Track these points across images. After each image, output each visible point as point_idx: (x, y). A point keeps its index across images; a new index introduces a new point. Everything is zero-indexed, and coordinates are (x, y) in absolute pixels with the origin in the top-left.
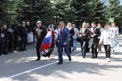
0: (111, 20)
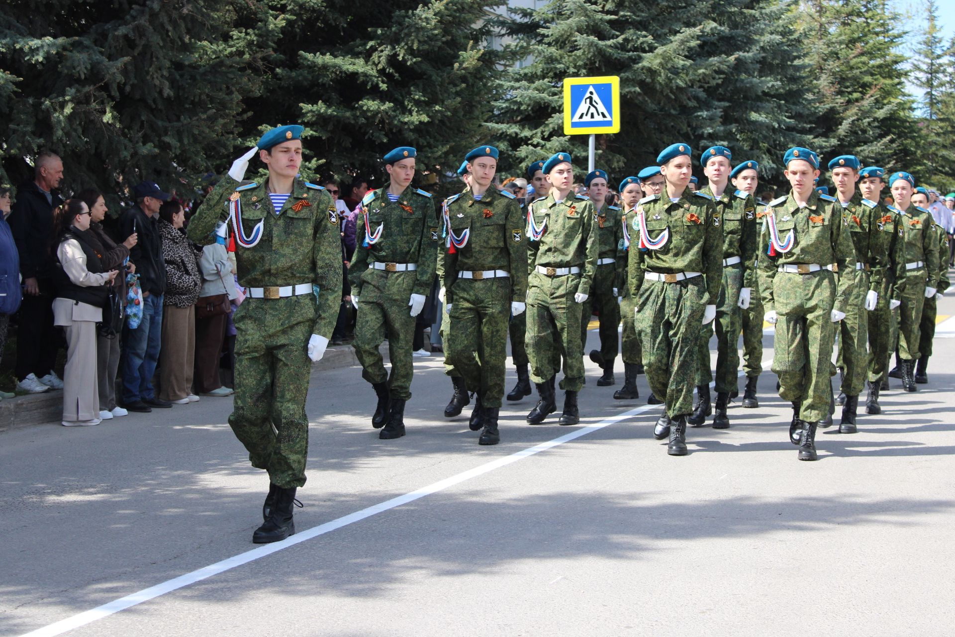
0: (583, 107)
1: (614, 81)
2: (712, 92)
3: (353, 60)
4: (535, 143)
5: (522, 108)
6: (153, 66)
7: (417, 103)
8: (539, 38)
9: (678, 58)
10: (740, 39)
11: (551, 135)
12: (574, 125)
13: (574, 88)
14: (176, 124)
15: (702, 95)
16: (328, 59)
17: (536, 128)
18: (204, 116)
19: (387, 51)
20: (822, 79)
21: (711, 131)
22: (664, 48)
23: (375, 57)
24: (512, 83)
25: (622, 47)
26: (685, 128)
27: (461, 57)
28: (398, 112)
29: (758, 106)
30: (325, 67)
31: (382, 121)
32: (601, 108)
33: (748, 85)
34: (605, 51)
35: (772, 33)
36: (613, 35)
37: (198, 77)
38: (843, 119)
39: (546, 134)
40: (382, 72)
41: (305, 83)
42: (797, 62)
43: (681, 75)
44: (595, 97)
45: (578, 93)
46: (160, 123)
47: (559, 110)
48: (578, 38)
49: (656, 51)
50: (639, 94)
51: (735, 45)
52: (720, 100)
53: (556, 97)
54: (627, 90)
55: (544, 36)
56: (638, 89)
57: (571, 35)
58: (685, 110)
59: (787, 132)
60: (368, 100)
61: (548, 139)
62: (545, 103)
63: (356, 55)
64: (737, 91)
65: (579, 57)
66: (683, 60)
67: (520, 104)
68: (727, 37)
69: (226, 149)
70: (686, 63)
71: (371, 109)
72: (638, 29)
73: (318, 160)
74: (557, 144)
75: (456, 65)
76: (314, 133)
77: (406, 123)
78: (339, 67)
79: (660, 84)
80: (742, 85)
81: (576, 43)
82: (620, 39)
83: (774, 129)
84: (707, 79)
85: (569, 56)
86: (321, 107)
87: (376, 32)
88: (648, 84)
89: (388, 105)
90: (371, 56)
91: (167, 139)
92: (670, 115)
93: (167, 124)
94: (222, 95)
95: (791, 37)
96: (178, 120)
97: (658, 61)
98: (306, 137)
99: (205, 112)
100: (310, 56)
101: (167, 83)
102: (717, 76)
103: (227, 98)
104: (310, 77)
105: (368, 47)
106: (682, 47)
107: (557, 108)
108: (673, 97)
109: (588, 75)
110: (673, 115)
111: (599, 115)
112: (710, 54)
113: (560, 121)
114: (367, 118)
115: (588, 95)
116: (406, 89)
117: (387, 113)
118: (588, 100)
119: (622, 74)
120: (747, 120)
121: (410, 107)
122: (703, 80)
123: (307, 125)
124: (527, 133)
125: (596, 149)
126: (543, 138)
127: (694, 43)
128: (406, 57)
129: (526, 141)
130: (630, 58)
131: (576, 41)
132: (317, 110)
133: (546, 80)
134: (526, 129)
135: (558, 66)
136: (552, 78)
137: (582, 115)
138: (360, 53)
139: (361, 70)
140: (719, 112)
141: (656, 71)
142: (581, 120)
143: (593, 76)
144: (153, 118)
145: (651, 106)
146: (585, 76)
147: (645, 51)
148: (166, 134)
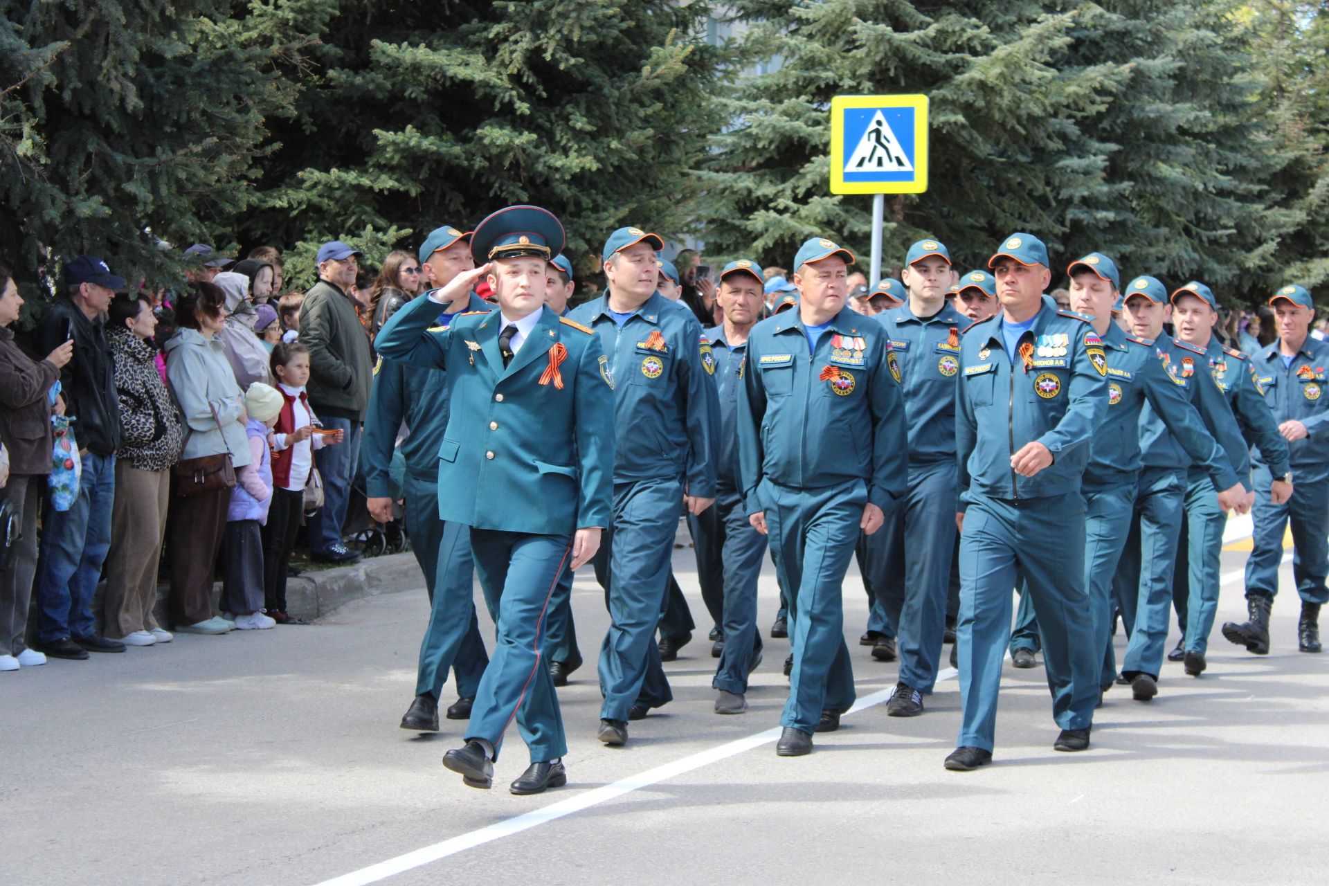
1: (919, 103)
2: (1089, 126)
3: (464, 57)
4: (781, 207)
5: (760, 145)
6: (109, 58)
7: (578, 135)
8: (793, 27)
9: (1032, 66)
10: (1140, 35)
11: (809, 194)
12: (849, 177)
13: (850, 114)
14: (147, 160)
15: (1073, 130)
16: (422, 54)
17: (783, 181)
18: (198, 149)
19: (525, 42)
20: (1282, 108)
21: (1086, 193)
22: (1009, 48)
23: (504, 50)
24: (744, 103)
25: (937, 44)
26: (1041, 188)
27: (654, 57)
28: (544, 149)
29: (1169, 152)
30: (416, 68)
31: (515, 165)
32: (896, 149)
33: (1152, 115)
34: (904, 50)
35: (1198, 27)
36: (921, 23)
37: (189, 81)
38: (1317, 176)
39: (801, 192)
40: (516, 79)
41: (380, 96)
42: (1238, 79)
43: (1037, 95)
44: (886, 130)
45: (856, 122)
46: (120, 158)
47: (824, 150)
48: (858, 28)
49: (994, 53)
50: (963, 126)
51: (1133, 46)
52: (1103, 140)
53: (819, 128)
54: (942, 119)
55: (801, 21)
56: (960, 118)
57: (848, 21)
58: (1041, 155)
59: (1218, 199)
60: (491, 125)
61: (804, 200)
62: (800, 138)
63: (471, 47)
64: (1133, 125)
65: (860, 61)
66: (1040, 70)
67: (757, 138)
68: (1118, 33)
69: (234, 206)
70: (1045, 74)
71: (498, 143)
72: (964, 15)
73: (399, 229)
74: (819, 209)
75: (646, 70)
76: (396, 184)
77: (557, 169)
78: (441, 68)
79: (1000, 109)
80: (1142, 115)
81: (855, 37)
82: (931, 31)
83: (1196, 193)
84: (1081, 104)
85: (844, 58)
86: (411, 136)
87: (506, 8)
88: (979, 110)
89: (527, 137)
90: (495, 50)
91: (130, 187)
92: (1014, 164)
93: (131, 160)
94: (229, 113)
95: (1229, 35)
96: (152, 153)
97: (997, 70)
98: (381, 191)
99: (198, 141)
100: (391, 49)
101: (132, 89)
102: (1098, 99)
103: (239, 118)
104: (388, 85)
105: (491, 36)
106: (1040, 47)
107: (821, 147)
108: (1023, 132)
109: (875, 92)
110: (1022, 165)
111: (891, 160)
112: (1090, 61)
113: (826, 169)
114: (489, 159)
115: (873, 126)
116: (558, 109)
117: (524, 150)
118: (873, 136)
119: (934, 92)
120: (1149, 175)
121: (564, 142)
122: (1073, 106)
123: (383, 168)
124: (767, 190)
125: (886, 219)
126: (795, 199)
127: (1061, 41)
128: (558, 56)
129: (764, 203)
130: (948, 62)
131: (855, 32)
132: (403, 142)
133: (803, 98)
134: (767, 183)
135: (824, 75)
136: (814, 95)
137: (863, 160)
138: (478, 44)
139: (479, 77)
140: (1100, 161)
141: (992, 88)
142: (861, 169)
143: (883, 93)
144: (108, 149)
145: (984, 149)
146: (871, 92)
147: (975, 53)
148: (130, 178)
